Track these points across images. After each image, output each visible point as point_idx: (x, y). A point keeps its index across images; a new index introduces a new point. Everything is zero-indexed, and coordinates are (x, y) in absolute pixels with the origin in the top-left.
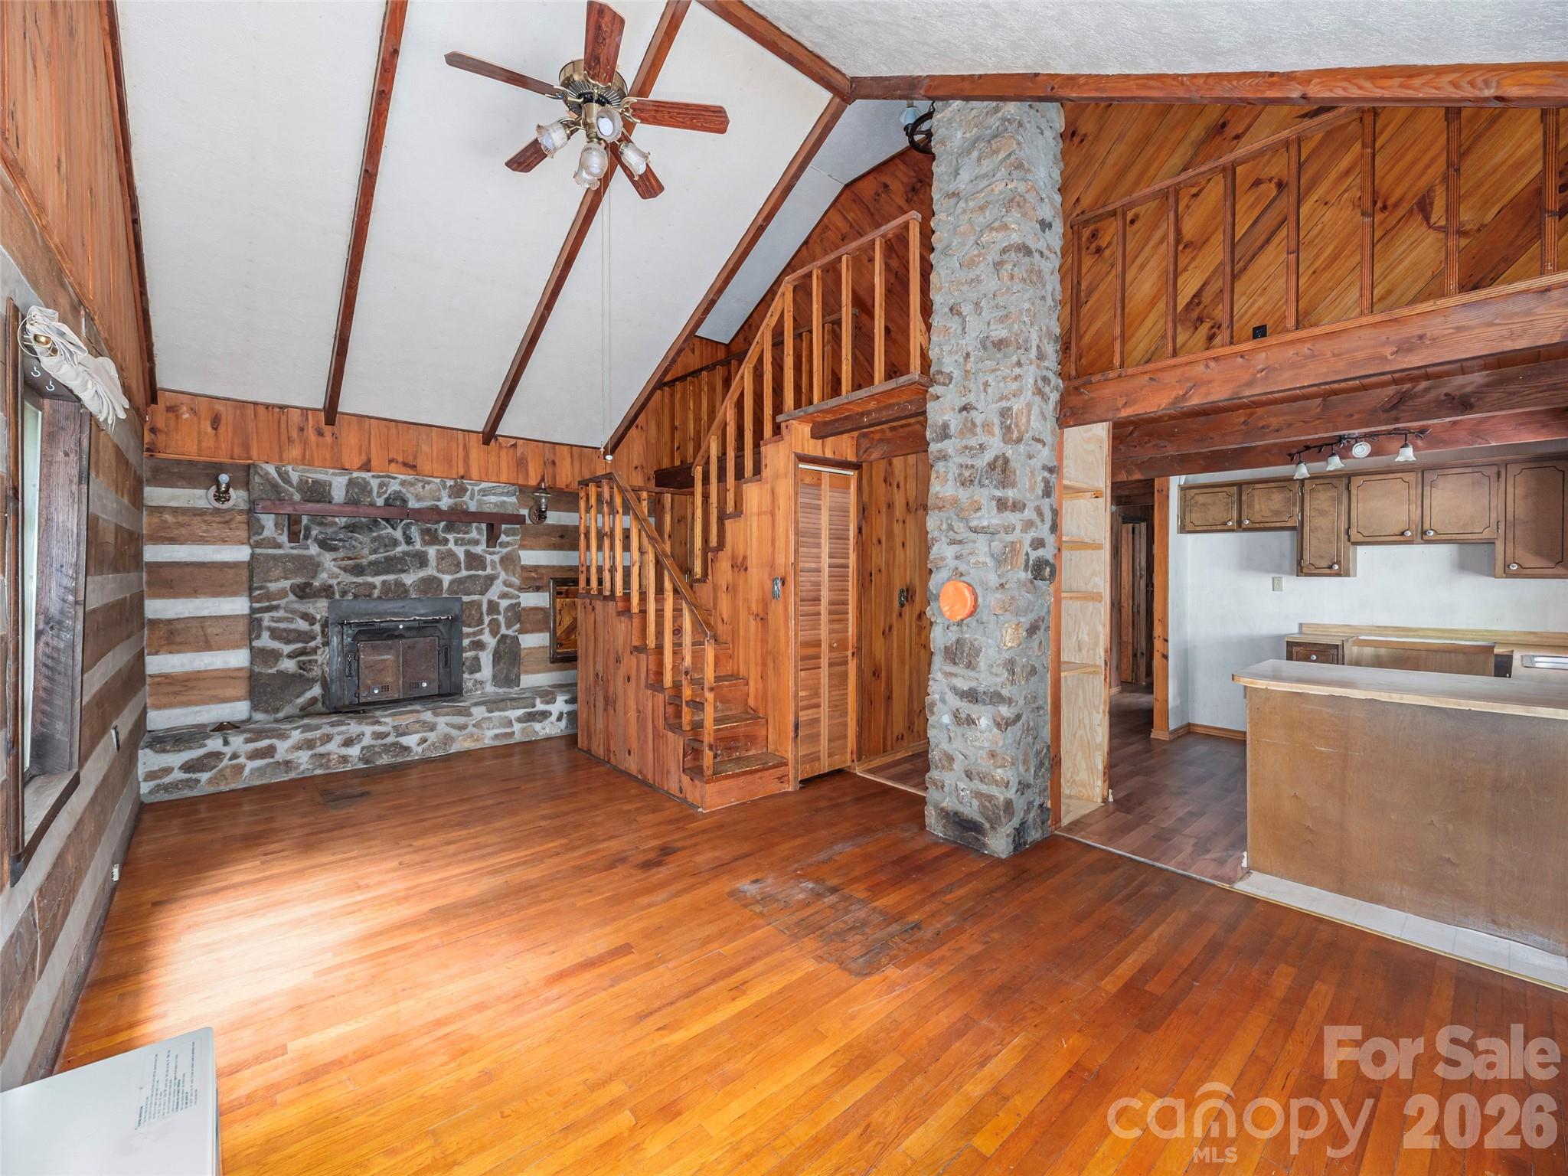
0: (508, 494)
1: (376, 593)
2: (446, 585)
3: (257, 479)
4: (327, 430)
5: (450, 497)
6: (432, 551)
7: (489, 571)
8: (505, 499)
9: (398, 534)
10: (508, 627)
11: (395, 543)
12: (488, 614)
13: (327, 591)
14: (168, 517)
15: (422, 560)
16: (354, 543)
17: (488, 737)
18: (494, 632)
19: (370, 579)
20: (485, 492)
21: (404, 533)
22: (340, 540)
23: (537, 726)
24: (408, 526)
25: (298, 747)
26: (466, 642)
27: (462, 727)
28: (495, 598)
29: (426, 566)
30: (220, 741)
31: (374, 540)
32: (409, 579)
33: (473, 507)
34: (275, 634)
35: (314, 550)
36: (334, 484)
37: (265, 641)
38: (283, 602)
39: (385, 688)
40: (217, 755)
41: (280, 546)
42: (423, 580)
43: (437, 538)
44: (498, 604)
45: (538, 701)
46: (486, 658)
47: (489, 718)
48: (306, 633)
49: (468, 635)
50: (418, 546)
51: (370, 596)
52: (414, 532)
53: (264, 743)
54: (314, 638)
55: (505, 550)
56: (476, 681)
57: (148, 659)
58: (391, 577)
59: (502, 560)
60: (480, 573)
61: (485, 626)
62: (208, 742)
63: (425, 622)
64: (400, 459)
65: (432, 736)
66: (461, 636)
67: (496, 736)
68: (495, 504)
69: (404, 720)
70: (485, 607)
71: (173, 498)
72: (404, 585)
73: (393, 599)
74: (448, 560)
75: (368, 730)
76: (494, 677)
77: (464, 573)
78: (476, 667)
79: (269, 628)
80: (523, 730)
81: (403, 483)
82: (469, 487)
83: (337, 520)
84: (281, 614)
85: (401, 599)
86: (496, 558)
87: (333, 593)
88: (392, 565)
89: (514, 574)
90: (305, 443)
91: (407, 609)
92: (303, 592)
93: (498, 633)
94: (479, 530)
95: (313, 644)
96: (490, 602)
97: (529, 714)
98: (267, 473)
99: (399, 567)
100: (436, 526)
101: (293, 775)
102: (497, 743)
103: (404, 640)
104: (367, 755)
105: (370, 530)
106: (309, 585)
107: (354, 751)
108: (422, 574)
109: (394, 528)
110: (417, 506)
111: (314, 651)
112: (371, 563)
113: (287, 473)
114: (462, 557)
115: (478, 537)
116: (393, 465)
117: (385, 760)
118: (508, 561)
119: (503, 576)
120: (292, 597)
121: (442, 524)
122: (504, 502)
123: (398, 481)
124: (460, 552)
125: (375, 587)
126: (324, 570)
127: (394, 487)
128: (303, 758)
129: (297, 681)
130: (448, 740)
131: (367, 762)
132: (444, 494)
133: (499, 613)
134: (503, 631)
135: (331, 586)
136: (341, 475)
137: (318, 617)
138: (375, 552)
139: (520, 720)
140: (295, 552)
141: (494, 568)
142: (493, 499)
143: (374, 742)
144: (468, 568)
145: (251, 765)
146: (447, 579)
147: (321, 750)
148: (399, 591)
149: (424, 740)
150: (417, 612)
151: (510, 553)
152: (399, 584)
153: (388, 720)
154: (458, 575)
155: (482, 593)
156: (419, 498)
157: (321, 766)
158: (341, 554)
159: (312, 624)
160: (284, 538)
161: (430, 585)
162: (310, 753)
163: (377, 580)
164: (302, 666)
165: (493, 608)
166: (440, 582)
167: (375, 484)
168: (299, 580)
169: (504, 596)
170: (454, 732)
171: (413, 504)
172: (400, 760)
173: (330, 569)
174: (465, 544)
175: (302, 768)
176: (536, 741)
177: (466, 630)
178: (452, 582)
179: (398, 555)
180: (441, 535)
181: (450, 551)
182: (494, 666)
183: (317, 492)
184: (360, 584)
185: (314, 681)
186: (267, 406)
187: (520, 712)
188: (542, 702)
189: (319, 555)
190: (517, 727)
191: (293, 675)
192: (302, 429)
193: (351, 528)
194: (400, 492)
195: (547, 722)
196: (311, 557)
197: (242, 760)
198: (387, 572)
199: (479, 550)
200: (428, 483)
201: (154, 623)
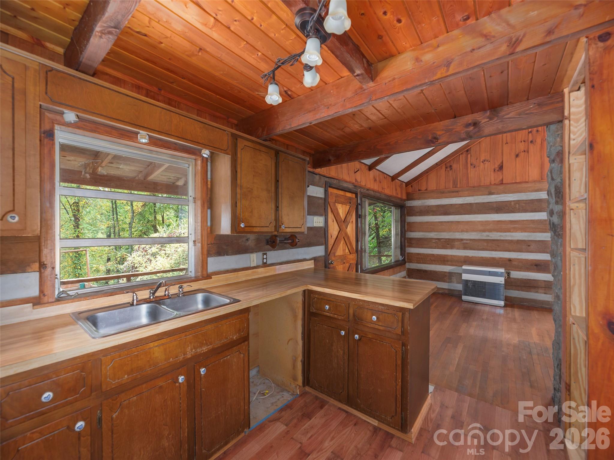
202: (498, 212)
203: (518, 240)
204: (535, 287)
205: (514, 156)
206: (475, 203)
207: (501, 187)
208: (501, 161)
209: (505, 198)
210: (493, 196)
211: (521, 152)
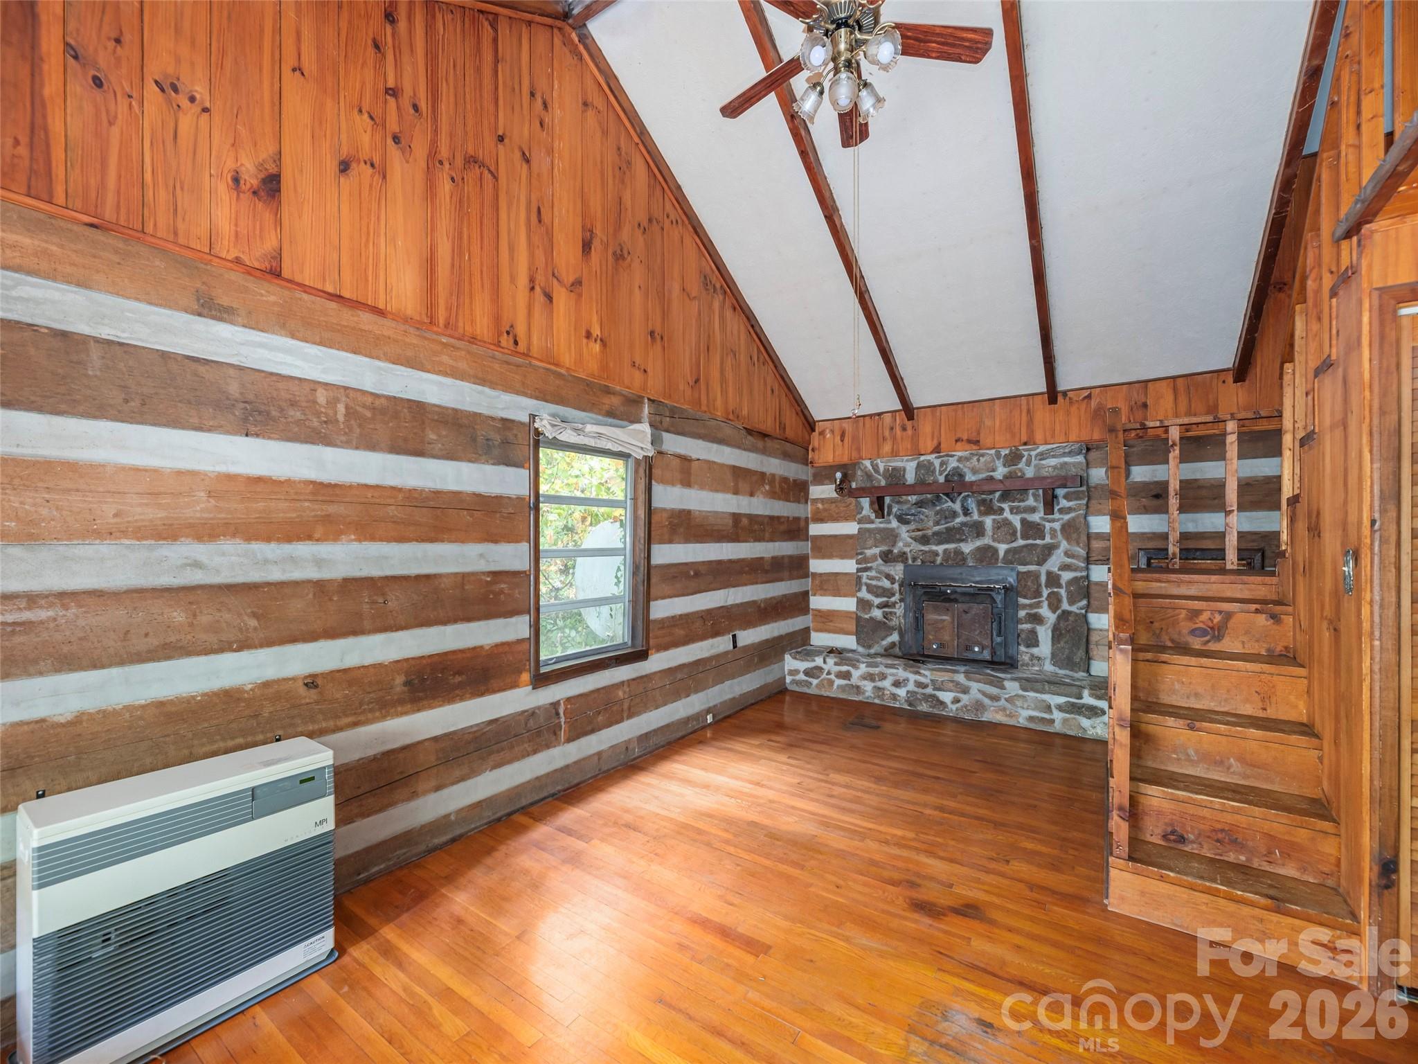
0: (1070, 454)
1: (939, 560)
2: (1001, 554)
3: (859, 473)
4: (909, 424)
5: (1004, 466)
6: (988, 521)
7: (1048, 540)
8: (1067, 459)
9: (957, 507)
10: (1071, 603)
11: (954, 514)
12: (1047, 586)
13: (902, 557)
14: (820, 506)
15: (978, 530)
16: (922, 517)
17: (1023, 716)
18: (1054, 607)
19: (934, 548)
20: (1042, 456)
21: (963, 506)
22: (912, 515)
23: (1085, 722)
24: (965, 498)
25: (864, 678)
26: (1022, 613)
27: (995, 698)
28: (1055, 569)
29: (983, 535)
30: (822, 660)
31: (937, 513)
32: (967, 548)
33: (1030, 473)
34: (870, 589)
35: (894, 524)
36: (908, 468)
37: (864, 594)
38: (874, 565)
39: (941, 645)
40: (820, 669)
41: (872, 522)
42: (978, 549)
43: (992, 508)
44: (1059, 577)
45: (1086, 693)
46: (1044, 634)
47: (1024, 697)
48: (888, 590)
49: (1024, 607)
50: (976, 516)
51: (933, 562)
52: (972, 504)
53: (844, 668)
54: (893, 595)
55: (1067, 517)
56: (1032, 655)
57: (812, 599)
58: (951, 546)
59: (1063, 528)
60: (1038, 542)
61: (1043, 599)
62: (816, 658)
63: (980, 589)
64: (965, 437)
65: (965, 699)
66: (1017, 606)
67: (1031, 719)
68: (1055, 467)
69: (942, 677)
70: (1043, 579)
71: (823, 492)
72: (962, 553)
73: (952, 566)
74: (1003, 527)
75: (913, 677)
76: (1053, 655)
77: (1021, 542)
78: (1033, 641)
79: (867, 585)
80: (1065, 721)
81: (960, 460)
82: (1026, 453)
83: (909, 498)
84: (873, 573)
85: (960, 566)
86: (1057, 526)
87: (907, 559)
88: (951, 535)
89: (1078, 544)
90: (894, 438)
91: (964, 576)
92: (887, 557)
93: (1057, 608)
94: (1035, 496)
95: (893, 599)
96: (1049, 574)
97: (1073, 705)
98: (866, 467)
99: (958, 536)
100: (991, 497)
101: (860, 698)
102: (1032, 726)
103: (960, 605)
104: (912, 698)
105: (934, 505)
106: (890, 552)
107: (902, 692)
108: (978, 543)
109: (953, 501)
110: (973, 478)
111: (893, 605)
112: (935, 534)
113: (877, 465)
114: (1018, 526)
115: (1035, 504)
116: (959, 444)
117: (924, 707)
118: (1069, 530)
119: (1064, 545)
120: (880, 561)
121: (997, 494)
122: (1066, 463)
123: (956, 458)
124: (1016, 520)
125: (937, 555)
126: (901, 540)
127: (953, 463)
128: (868, 687)
129: (880, 627)
130: (979, 706)
131: (910, 705)
132: (999, 464)
133: (1060, 586)
134: (1065, 606)
135: (904, 553)
136: (912, 460)
137: (897, 578)
138: (937, 523)
139: (1060, 708)
140: (882, 526)
141: (1053, 535)
142: (1053, 462)
143: (916, 689)
144: (1024, 537)
145: (838, 682)
146: (1002, 548)
147: (880, 684)
148: (959, 558)
149: (956, 701)
150: (973, 579)
151: (1073, 519)
152: (958, 552)
153: (927, 673)
154: (1014, 545)
155: (1040, 563)
156: (974, 471)
157: (879, 697)
158: (913, 526)
159: (893, 583)
160: (873, 516)
161: (987, 555)
162: (873, 684)
163: (940, 549)
164: (885, 615)
165: (1053, 580)
166: (996, 551)
167: (937, 463)
168: (884, 548)
169: (1065, 567)
170: (987, 701)
171: (970, 477)
172: (936, 711)
173: (905, 540)
174: (1022, 513)
175: (867, 694)
176: (1083, 740)
177: (1022, 601)
178: (1007, 552)
179: (956, 526)
180: (997, 504)
181: (1006, 519)
182: (1053, 644)
183: (895, 476)
184: (926, 552)
185: (893, 629)
186: (871, 416)
187: (1061, 700)
188: (1091, 695)
189: (898, 527)
190: (1057, 716)
191: (880, 622)
192: (892, 429)
193: (920, 504)
194: (958, 467)
195: (1098, 720)
196: (893, 530)
197: (832, 677)
198: (948, 542)
199: (1036, 517)
200: (983, 455)
201: (814, 575)
202: (253, 429)
203: (347, 581)
204: (392, 785)
205: (331, 166)
206: (97, 340)
207: (270, 294)
208: (272, 149)
209: (289, 359)
210: (223, 330)
211: (358, 161)
